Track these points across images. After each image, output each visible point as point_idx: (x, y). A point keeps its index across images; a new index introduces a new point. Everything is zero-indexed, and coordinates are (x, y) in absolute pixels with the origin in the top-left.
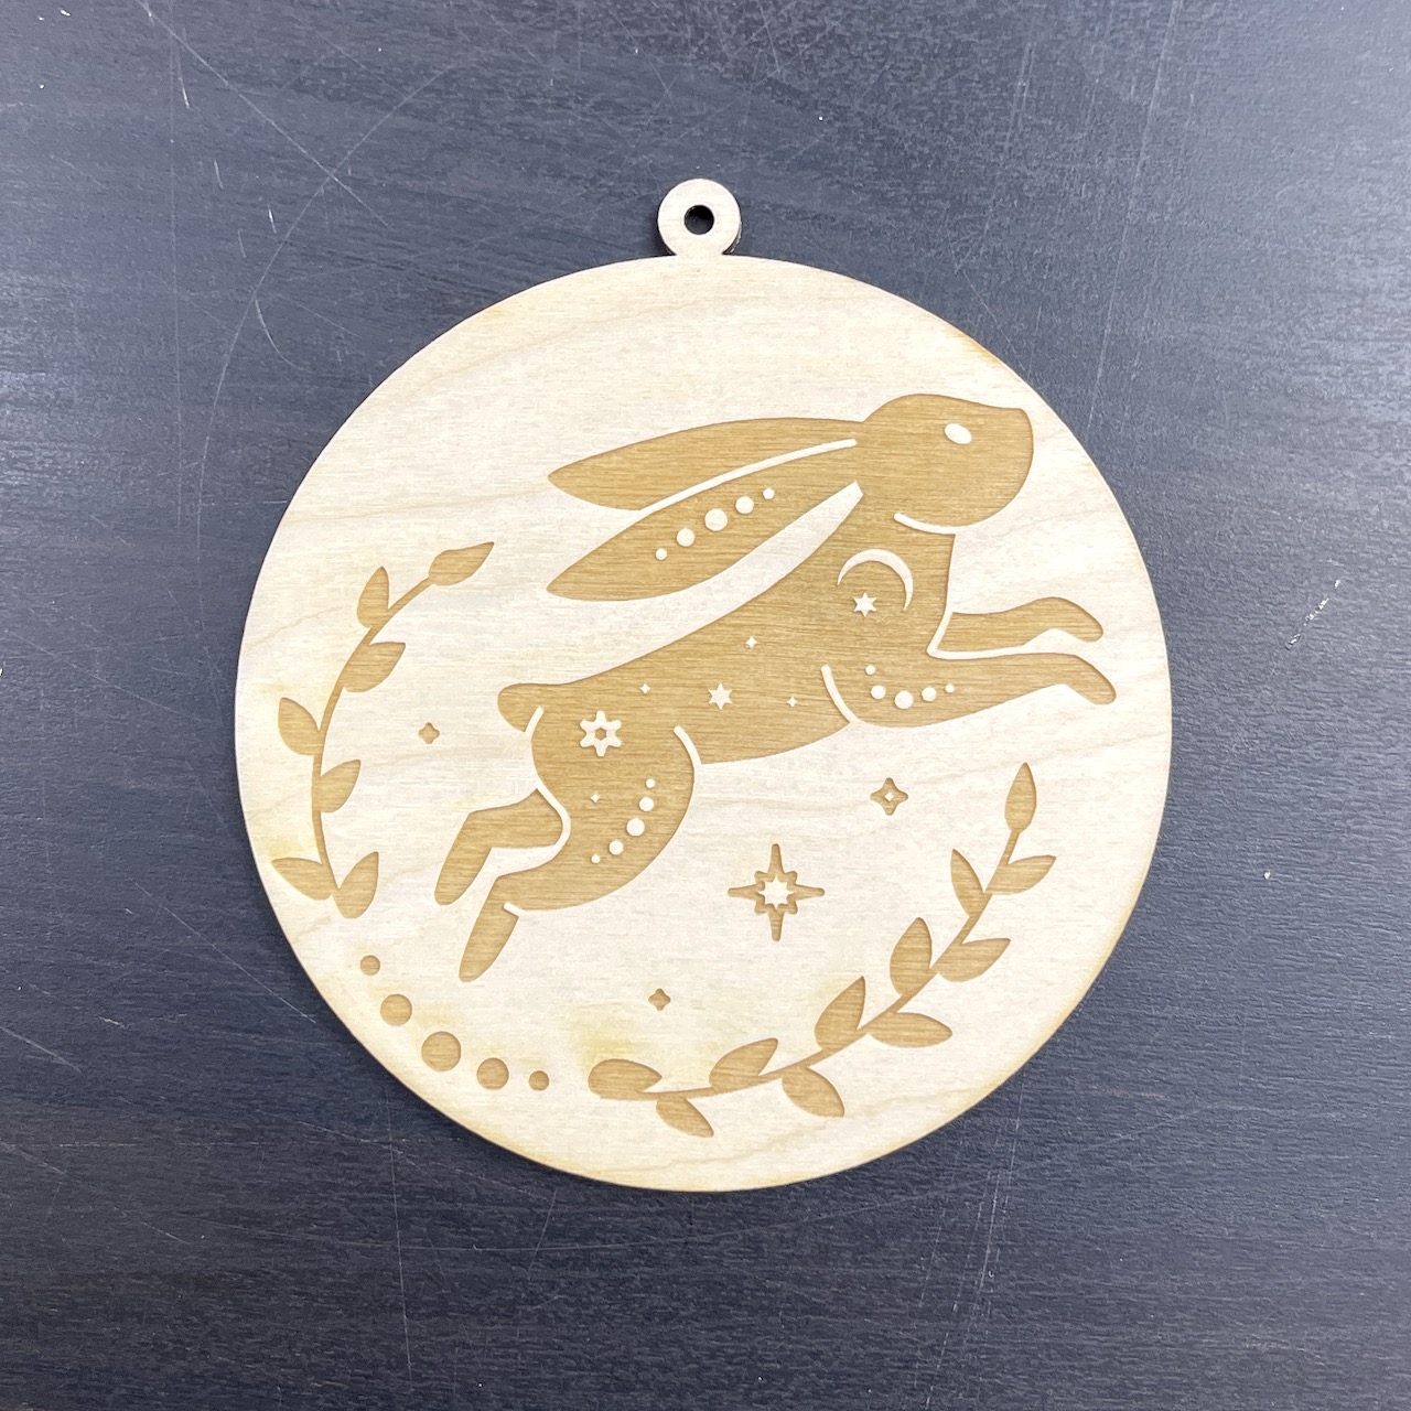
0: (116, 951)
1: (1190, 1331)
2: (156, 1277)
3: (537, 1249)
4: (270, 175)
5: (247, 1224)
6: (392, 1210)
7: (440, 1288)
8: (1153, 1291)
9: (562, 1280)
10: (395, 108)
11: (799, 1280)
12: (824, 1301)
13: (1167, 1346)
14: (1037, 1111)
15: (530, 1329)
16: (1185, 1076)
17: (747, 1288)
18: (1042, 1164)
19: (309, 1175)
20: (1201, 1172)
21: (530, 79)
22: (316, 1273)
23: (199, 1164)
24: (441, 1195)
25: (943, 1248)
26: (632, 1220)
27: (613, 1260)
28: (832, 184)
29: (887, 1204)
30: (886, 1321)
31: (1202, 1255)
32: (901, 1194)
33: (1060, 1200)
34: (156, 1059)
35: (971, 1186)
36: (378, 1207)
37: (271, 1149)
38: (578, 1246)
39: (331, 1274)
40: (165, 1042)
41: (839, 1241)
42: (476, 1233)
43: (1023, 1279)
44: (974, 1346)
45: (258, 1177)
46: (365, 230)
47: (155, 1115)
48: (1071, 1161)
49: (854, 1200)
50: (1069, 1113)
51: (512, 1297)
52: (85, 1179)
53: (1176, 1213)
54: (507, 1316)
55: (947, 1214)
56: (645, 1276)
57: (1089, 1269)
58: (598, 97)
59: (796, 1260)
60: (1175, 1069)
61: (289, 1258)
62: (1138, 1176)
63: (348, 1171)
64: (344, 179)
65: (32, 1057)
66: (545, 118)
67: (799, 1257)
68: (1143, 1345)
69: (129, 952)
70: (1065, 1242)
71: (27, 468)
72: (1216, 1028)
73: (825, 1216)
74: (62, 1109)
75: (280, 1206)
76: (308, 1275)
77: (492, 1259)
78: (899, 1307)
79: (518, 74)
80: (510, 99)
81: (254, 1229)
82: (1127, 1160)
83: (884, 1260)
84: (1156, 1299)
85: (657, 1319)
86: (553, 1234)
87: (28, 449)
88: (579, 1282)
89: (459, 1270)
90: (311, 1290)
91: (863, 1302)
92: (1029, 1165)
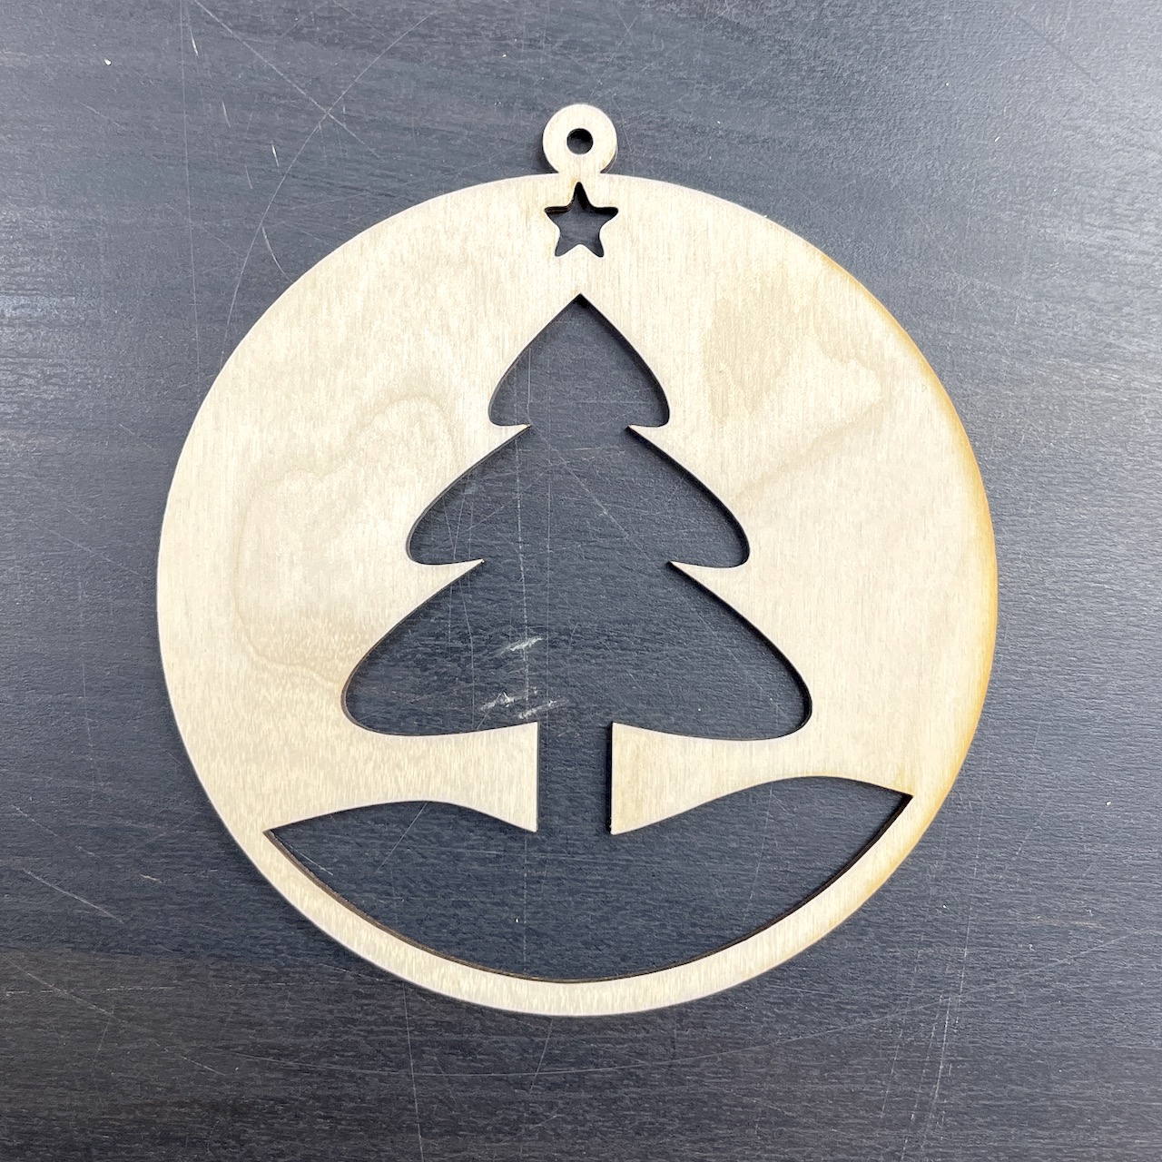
0: (153, 815)
1: (1124, 1133)
2: (196, 1106)
3: (536, 1074)
4: (273, 114)
5: (278, 1056)
6: (405, 1041)
7: (451, 1110)
8: (1090, 1098)
9: (560, 1102)
10: (384, 51)
11: (772, 1096)
12: (795, 1115)
13: (1103, 1146)
14: (982, 940)
15: (532, 1144)
16: (1114, 905)
17: (727, 1105)
18: (988, 987)
19: (331, 1012)
20: (1130, 991)
21: (505, 22)
22: (339, 1099)
23: (232, 1004)
24: (450, 1027)
25: (902, 1064)
26: (621, 1046)
27: (605, 1082)
28: (779, 110)
29: (849, 1027)
30: (852, 1130)
31: (1133, 1064)
32: (862, 1017)
33: (1005, 1019)
34: (190, 910)
35: (925, 1008)
36: (394, 1039)
37: (296, 989)
38: (573, 1070)
39: (352, 1099)
40: (199, 895)
41: (808, 1061)
42: (482, 1060)
43: (973, 1091)
44: (931, 1151)
45: (287, 1014)
46: (359, 163)
47: (191, 961)
48: (1015, 984)
49: (821, 1023)
50: (1012, 941)
51: (515, 1117)
52: (130, 1020)
53: (1108, 1028)
54: (511, 1134)
55: (904, 1034)
56: (635, 1096)
57: (1031, 1079)
58: (567, 37)
59: (769, 1078)
60: (1104, 900)
61: (315, 1086)
62: (1074, 996)
63: (365, 1008)
64: (339, 117)
65: (80, 911)
66: (519, 57)
67: (772, 1076)
68: (1081, 1146)
69: (164, 816)
70: (1010, 1056)
71: (61, 383)
72: (1141, 862)
73: (794, 1039)
74: (108, 957)
75: (305, 1040)
76: (332, 1101)
77: (496, 1083)
78: (863, 1118)
79: (494, 18)
80: (487, 41)
81: (283, 1061)
82: (1065, 982)
83: (849, 1076)
84: (1092, 1105)
85: (646, 1134)
86: (551, 1060)
87: (61, 365)
88: (576, 1102)
89: (467, 1094)
90: (335, 1113)
91: (830, 1114)
92: (975, 989)
